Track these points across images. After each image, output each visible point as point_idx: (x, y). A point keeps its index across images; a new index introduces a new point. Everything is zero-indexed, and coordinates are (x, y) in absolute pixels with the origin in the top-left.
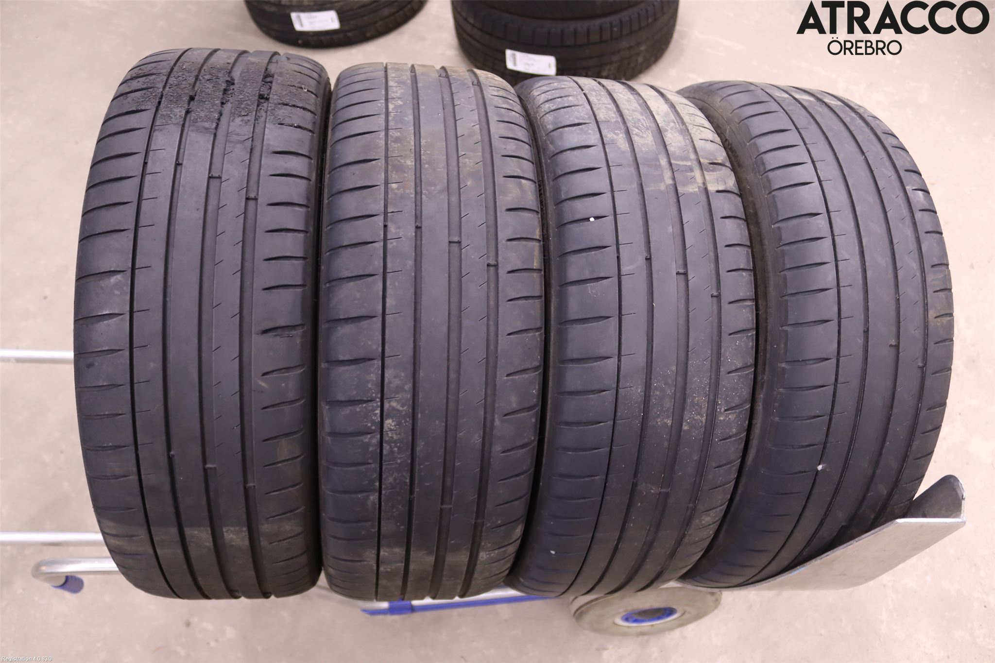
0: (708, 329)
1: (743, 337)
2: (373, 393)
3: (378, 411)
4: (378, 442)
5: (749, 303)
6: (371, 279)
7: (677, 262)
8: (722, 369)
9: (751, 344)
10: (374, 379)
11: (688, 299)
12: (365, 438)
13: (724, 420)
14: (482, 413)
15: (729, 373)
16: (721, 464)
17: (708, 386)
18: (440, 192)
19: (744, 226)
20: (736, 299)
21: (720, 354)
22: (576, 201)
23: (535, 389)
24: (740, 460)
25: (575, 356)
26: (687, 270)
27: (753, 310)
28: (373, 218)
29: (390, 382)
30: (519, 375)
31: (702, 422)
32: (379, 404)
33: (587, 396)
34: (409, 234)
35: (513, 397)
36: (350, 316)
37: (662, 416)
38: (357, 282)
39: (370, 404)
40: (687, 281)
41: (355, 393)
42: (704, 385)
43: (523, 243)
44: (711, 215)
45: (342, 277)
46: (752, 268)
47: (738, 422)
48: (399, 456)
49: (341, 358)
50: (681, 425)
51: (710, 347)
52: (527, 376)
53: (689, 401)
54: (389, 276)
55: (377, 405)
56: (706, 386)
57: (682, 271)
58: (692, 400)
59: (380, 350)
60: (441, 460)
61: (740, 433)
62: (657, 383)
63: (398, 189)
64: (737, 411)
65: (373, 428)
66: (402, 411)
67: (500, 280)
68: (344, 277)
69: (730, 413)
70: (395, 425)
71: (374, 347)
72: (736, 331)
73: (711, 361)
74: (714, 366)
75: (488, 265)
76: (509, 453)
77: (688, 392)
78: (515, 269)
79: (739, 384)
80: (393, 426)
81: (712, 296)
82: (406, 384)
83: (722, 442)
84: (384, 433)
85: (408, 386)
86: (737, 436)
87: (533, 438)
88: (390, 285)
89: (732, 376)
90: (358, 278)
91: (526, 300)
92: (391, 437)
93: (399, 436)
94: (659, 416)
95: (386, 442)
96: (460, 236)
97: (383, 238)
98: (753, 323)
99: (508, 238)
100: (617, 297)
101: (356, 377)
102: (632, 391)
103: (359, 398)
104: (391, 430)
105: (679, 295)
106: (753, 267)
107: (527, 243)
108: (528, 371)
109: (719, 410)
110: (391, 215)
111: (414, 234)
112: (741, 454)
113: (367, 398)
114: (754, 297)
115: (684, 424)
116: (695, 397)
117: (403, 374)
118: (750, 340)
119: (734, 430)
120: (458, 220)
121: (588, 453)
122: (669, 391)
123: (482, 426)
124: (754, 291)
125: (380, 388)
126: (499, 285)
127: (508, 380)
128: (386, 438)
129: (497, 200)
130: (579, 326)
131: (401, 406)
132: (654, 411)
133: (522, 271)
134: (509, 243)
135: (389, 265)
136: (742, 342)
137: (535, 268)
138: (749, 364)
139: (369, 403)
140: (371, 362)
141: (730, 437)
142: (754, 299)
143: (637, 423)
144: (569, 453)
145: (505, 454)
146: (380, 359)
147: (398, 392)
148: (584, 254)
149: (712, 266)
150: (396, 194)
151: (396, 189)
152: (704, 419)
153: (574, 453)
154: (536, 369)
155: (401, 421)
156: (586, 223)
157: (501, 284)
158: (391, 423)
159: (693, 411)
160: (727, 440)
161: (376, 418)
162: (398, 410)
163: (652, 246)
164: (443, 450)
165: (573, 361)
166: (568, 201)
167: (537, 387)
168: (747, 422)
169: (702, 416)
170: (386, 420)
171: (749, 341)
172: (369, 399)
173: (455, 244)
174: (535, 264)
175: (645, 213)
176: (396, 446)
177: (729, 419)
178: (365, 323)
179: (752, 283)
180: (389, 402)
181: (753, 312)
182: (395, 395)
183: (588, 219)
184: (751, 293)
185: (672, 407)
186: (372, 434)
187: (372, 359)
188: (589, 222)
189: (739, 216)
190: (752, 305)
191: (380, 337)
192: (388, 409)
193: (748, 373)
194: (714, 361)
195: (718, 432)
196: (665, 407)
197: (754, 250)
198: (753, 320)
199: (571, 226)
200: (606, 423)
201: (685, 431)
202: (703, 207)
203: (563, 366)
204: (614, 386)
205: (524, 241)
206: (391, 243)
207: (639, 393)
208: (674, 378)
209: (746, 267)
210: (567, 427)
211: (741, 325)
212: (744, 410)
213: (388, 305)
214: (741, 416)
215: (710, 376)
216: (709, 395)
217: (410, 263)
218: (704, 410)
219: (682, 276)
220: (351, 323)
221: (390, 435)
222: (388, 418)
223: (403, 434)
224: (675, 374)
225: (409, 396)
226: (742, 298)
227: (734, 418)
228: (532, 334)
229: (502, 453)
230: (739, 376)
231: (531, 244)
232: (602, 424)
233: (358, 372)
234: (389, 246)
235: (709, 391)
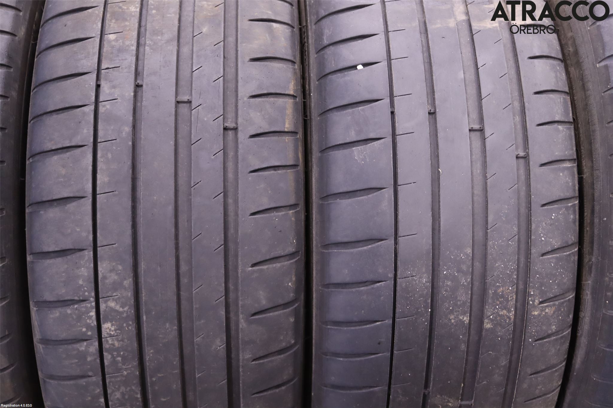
0: (513, 200)
1: (560, 209)
2: (85, 291)
3: (93, 314)
4: (96, 350)
5: (568, 165)
6: (78, 151)
7: (471, 115)
8: (533, 251)
9: (573, 217)
10: (86, 274)
11: (485, 162)
12: (81, 346)
13: (539, 315)
14: (223, 313)
15: (543, 255)
16: (539, 369)
17: (516, 273)
18: (168, 41)
19: (560, 67)
20: (551, 160)
21: (531, 231)
22: (341, 46)
23: (291, 281)
24: (564, 363)
25: (340, 239)
26: (483, 126)
27: (574, 173)
28: (83, 77)
29: (105, 278)
30: (268, 264)
31: (509, 318)
32: (94, 304)
33: (357, 289)
34: (127, 94)
35: (261, 292)
36: (54, 198)
37: (456, 312)
38: (62, 156)
39: (84, 305)
40: (484, 139)
41: (64, 291)
42: (510, 271)
43: (272, 99)
44: (516, 55)
45: (46, 149)
46: (572, 120)
47: (558, 316)
48: (124, 367)
49: (46, 249)
50: (482, 323)
51: (516, 222)
52: (278, 265)
53: (490, 292)
54: (100, 146)
55: (91, 306)
56: (512, 272)
57: (476, 127)
58: (495, 291)
59: (91, 237)
60: (177, 371)
61: (563, 331)
62: (447, 270)
63: (116, 40)
64: (557, 303)
65: (89, 333)
66: (122, 313)
67: (240, 146)
68: (48, 149)
69: (547, 306)
70: (115, 330)
71: (84, 234)
72: (551, 201)
73: (519, 239)
74: (523, 246)
75: (225, 129)
76: (261, 361)
77: (489, 280)
78: (259, 132)
79: (558, 269)
80: (113, 331)
81: (517, 157)
82: (125, 279)
83: (538, 342)
84: (103, 340)
85: (128, 282)
86: (559, 335)
87: (293, 342)
88: (101, 157)
89: (548, 259)
90: (65, 150)
91: (275, 170)
92: (112, 344)
93: (121, 342)
94: (452, 312)
95: (108, 351)
96: (191, 95)
97: (94, 101)
98: (574, 190)
99: (251, 95)
100: (392, 162)
101: (64, 272)
102: (415, 281)
103: (69, 298)
104: (111, 336)
105: (474, 157)
106: (574, 119)
107: (276, 99)
108: (281, 259)
109: (531, 303)
110: (105, 73)
111: (132, 94)
112: (566, 356)
113: (79, 297)
114: (575, 157)
115: (486, 321)
116: (499, 287)
117: (120, 267)
118: (570, 212)
119: (554, 327)
120: (189, 75)
121: (362, 359)
122: (465, 280)
123: (225, 329)
124: (575, 149)
125: (93, 285)
126: (239, 153)
127: (254, 271)
128: (105, 346)
129: (239, 49)
130: (343, 201)
131: (120, 307)
132: (444, 306)
133: (271, 134)
134: (252, 100)
135: (100, 133)
136: (561, 214)
137: (286, 130)
138: (570, 243)
139: (82, 303)
140: (81, 253)
141: (549, 336)
142: (575, 159)
143: (425, 320)
144: (339, 359)
145: (257, 362)
146: (91, 249)
147: (115, 290)
148: (350, 111)
149: (518, 119)
150: (113, 47)
151: (114, 40)
152: (512, 315)
153: (346, 359)
154: (292, 255)
155: (123, 324)
156: (353, 72)
157: (240, 151)
158: (110, 327)
159: (497, 305)
160: (545, 340)
161: (91, 322)
162: (117, 311)
163: (436, 96)
164: (177, 359)
165: (338, 244)
166: (331, 47)
167: (294, 279)
168: (571, 316)
169: (509, 311)
170: (104, 324)
171: (569, 214)
172: (81, 298)
173: (185, 105)
174: (287, 125)
175: (428, 56)
176: (119, 355)
177: (546, 313)
178: (72, 206)
179: (571, 139)
180: (106, 302)
181: (573, 176)
182: (113, 293)
183: (354, 67)
184: (571, 152)
185: (469, 301)
186: (89, 341)
187: (83, 250)
188: (356, 71)
189: (553, 55)
190: (573, 167)
191: (90, 223)
192: (105, 311)
193: (569, 255)
194: (523, 239)
195: (532, 330)
196: (460, 301)
197: (575, 98)
198: (574, 186)
199: (334, 77)
200: (383, 322)
201: (487, 330)
202: (504, 46)
203: (326, 251)
204: (391, 275)
205: (273, 97)
206: (104, 106)
207: (424, 284)
208: (470, 263)
209: (562, 119)
210: (335, 328)
211: (557, 194)
212: (566, 301)
213: (98, 182)
214: (562, 310)
215: (518, 259)
216: (517, 284)
217: (127, 129)
218: (512, 303)
219: (478, 134)
220: (56, 207)
221: (110, 342)
222: (106, 321)
223: (126, 340)
224: (470, 258)
225: (130, 294)
226: (558, 159)
227: (552, 312)
228: (283, 213)
229: (253, 361)
230: (557, 258)
231: (280, 101)
232: (378, 323)
233: (66, 266)
234: (101, 109)
235: (518, 279)
